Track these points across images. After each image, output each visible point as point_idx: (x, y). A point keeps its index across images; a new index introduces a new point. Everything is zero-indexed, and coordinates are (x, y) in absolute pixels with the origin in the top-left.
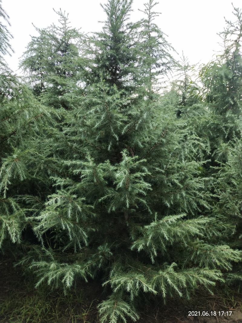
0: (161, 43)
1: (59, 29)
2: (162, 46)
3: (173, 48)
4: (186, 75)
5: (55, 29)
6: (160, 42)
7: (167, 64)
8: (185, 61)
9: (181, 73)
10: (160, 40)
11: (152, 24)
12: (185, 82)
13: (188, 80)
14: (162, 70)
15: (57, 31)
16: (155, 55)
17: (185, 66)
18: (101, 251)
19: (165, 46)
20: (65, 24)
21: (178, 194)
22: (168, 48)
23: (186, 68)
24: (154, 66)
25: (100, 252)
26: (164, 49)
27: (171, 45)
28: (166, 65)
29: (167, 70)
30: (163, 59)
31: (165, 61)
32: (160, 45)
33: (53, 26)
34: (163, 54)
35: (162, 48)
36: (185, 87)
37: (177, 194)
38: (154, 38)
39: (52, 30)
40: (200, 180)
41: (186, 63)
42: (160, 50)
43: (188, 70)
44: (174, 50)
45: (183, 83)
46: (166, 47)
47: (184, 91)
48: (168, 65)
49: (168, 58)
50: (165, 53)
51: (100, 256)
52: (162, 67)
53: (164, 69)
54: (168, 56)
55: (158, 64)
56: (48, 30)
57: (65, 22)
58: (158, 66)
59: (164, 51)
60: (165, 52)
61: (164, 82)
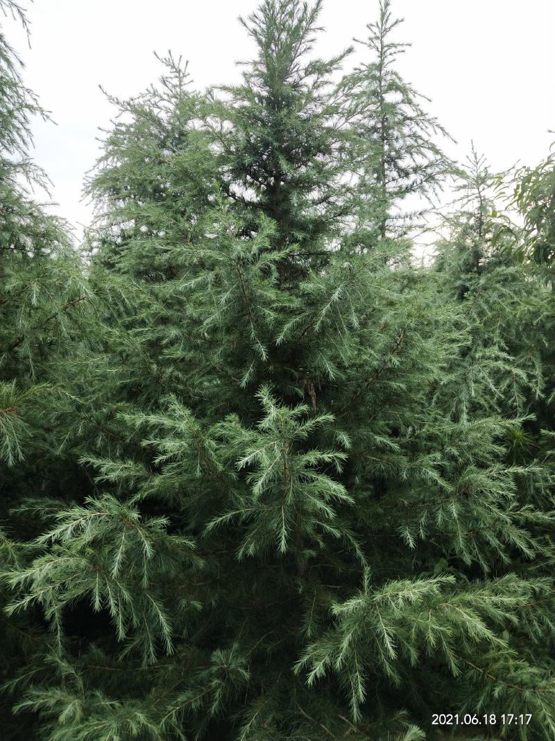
0: (411, 119)
1: (165, 97)
2: (413, 124)
3: (442, 129)
4: (482, 198)
5: (157, 99)
6: (409, 116)
7: (426, 167)
8: (479, 164)
9: (470, 194)
10: (408, 111)
11: (387, 73)
12: (479, 215)
13: (487, 211)
14: (413, 184)
15: (161, 104)
16: (397, 148)
17: (479, 177)
18: (218, 665)
19: (421, 124)
20: (180, 85)
21: (440, 511)
22: (430, 130)
23: (481, 180)
24: (395, 174)
25: (215, 669)
26: (420, 132)
27: (437, 121)
28: (424, 171)
29: (426, 185)
30: (415, 156)
31: (420, 161)
32: (408, 122)
33: (152, 91)
34: (416, 144)
35: (414, 130)
36: (480, 227)
37: (438, 510)
38: (393, 106)
39: (149, 100)
40: (501, 472)
41: (482, 169)
42: (409, 136)
43: (486, 187)
44: (445, 133)
45: (473, 218)
46: (424, 127)
47: (478, 238)
48: (429, 171)
49: (430, 154)
50: (420, 142)
51: (215, 682)
52: (413, 177)
53: (419, 182)
54: (429, 148)
55: (402, 170)
56: (141, 101)
57: (180, 81)
58: (404, 173)
59: (420, 137)
60: (421, 139)
61: (420, 214)
